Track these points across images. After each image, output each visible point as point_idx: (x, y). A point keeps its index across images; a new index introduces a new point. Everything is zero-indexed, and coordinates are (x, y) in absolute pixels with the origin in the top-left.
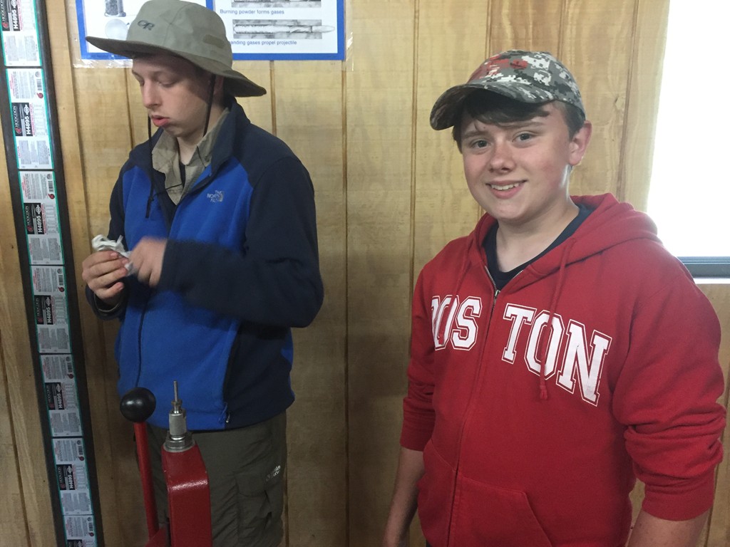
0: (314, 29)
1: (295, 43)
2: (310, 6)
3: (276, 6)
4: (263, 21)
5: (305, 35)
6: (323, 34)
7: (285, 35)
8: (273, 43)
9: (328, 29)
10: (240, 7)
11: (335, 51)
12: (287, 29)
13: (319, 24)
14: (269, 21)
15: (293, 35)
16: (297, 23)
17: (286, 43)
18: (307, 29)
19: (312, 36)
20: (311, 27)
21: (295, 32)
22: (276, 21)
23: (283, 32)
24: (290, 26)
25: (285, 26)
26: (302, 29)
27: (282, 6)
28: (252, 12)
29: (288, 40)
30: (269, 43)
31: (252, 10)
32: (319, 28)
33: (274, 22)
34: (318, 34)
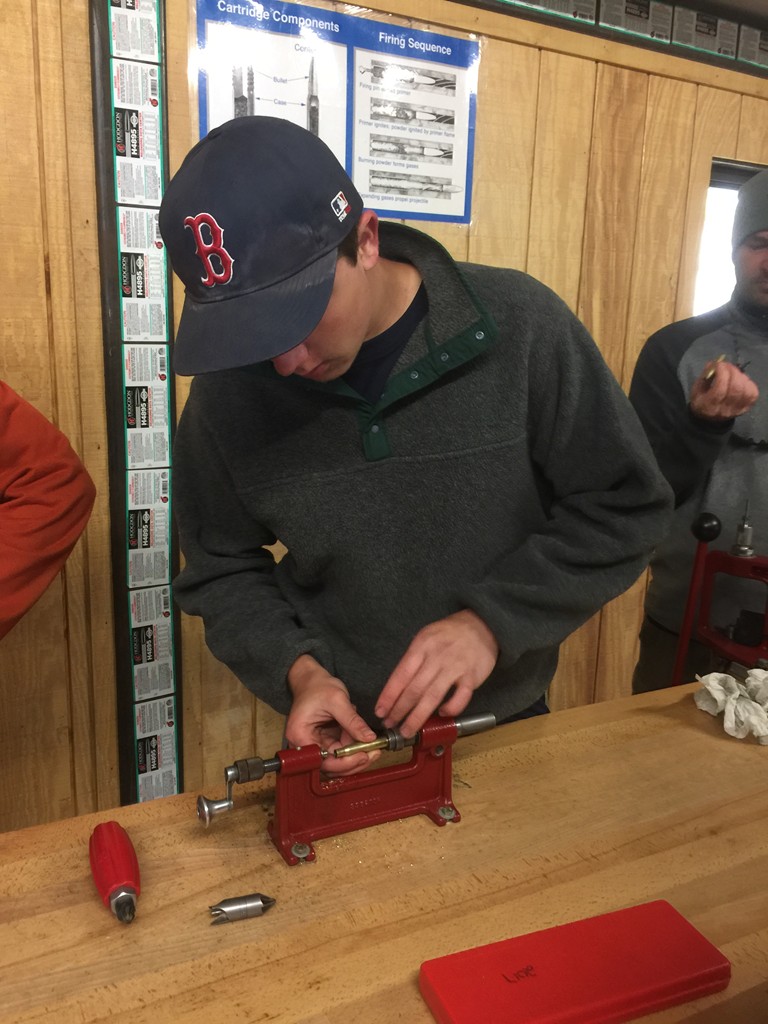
0: (445, 188)
1: (427, 202)
2: (443, 163)
3: (411, 159)
4: (399, 174)
5: (436, 194)
6: (452, 194)
7: (417, 193)
8: (406, 200)
9: (457, 189)
10: (378, 156)
11: (461, 213)
12: (420, 186)
13: (449, 183)
14: (404, 175)
15: (425, 193)
16: (429, 181)
17: (418, 201)
18: (438, 188)
19: (442, 196)
20: (442, 186)
21: (427, 190)
22: (410, 176)
23: (415, 189)
24: (423, 183)
25: (418, 182)
26: (434, 187)
27: (416, 160)
28: (388, 163)
29: (420, 198)
30: (403, 200)
31: (389, 161)
32: (449, 187)
33: (408, 177)
34: (447, 194)
